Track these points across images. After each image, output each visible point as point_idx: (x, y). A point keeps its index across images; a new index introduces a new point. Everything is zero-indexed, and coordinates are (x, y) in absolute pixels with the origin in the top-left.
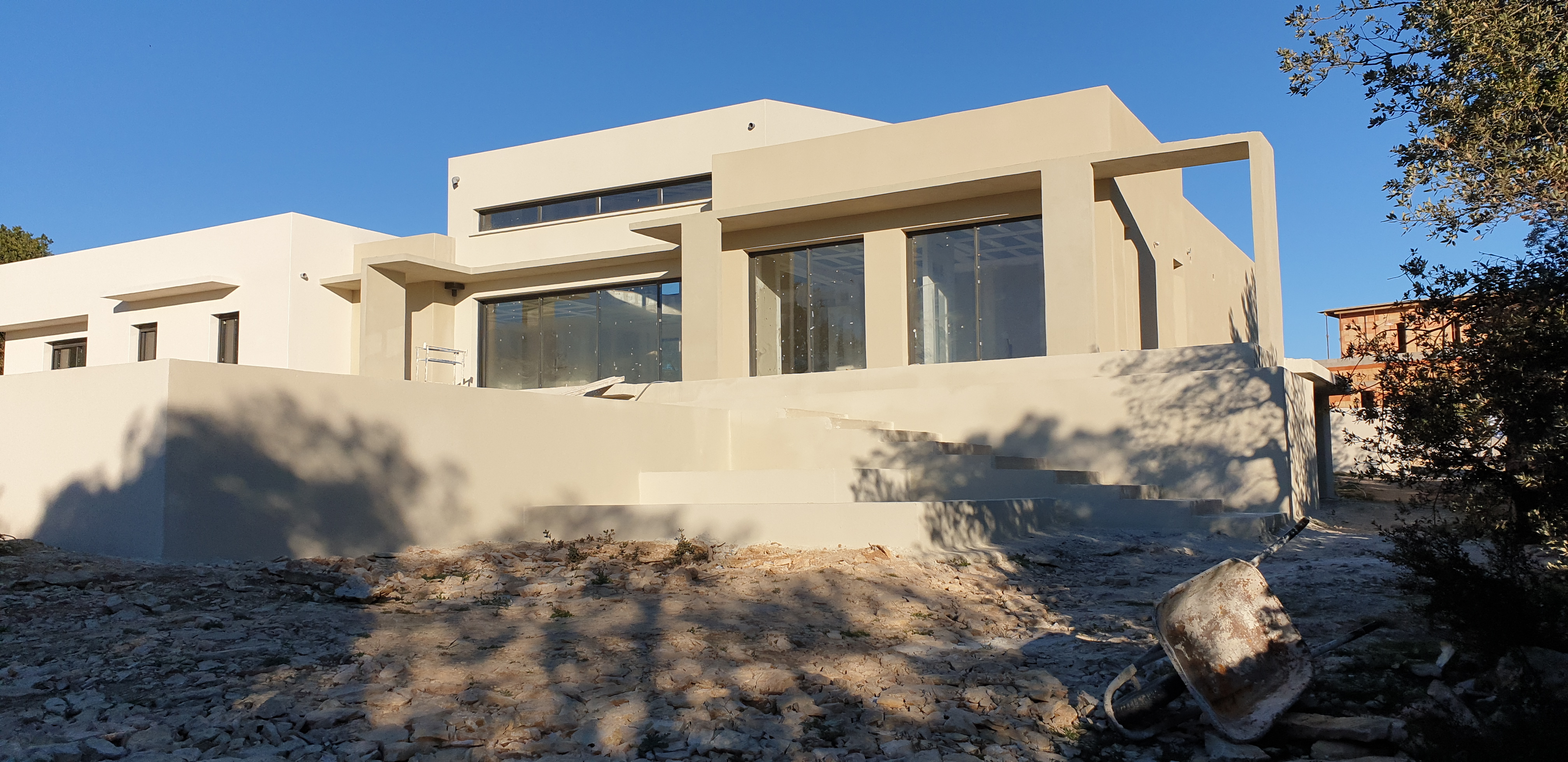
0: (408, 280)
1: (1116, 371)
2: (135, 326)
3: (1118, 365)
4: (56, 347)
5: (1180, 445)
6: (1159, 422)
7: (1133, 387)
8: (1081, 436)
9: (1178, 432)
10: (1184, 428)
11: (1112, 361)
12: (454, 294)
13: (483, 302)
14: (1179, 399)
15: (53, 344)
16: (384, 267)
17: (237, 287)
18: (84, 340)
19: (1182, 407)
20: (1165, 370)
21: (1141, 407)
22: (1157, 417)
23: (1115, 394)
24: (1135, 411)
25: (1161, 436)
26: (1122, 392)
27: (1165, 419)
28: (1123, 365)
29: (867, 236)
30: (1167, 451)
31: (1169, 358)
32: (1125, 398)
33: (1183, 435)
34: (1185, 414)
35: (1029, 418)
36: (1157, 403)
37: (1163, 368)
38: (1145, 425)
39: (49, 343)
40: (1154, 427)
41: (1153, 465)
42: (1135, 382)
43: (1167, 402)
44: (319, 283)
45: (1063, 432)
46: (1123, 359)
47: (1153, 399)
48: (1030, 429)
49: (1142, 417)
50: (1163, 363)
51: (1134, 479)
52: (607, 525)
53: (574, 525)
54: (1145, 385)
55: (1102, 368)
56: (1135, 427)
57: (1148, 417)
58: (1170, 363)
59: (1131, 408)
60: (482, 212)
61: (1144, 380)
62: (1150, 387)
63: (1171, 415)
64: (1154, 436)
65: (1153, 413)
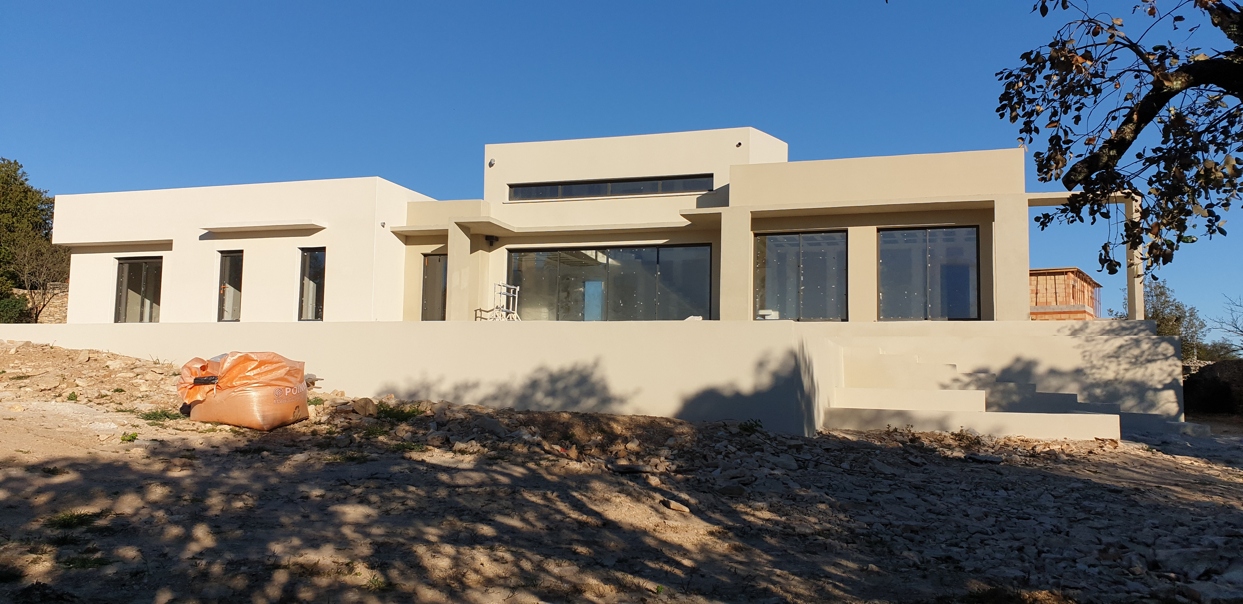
1: (1068, 332)
2: (219, 251)
3: (1070, 329)
4: (121, 262)
5: (1116, 380)
6: (1102, 365)
7: (1086, 343)
8: (1053, 372)
9: (1114, 372)
10: (1118, 370)
11: (1066, 327)
12: (491, 244)
13: (510, 251)
14: (1115, 352)
15: (119, 259)
17: (325, 228)
18: (161, 258)
19: (1117, 357)
20: (1099, 334)
21: (1091, 356)
22: (1101, 362)
23: (1074, 347)
24: (1087, 358)
25: (1104, 374)
26: (1079, 346)
27: (1106, 364)
28: (1073, 330)
29: (850, 229)
30: (1107, 384)
31: (1102, 327)
32: (1081, 350)
33: (1118, 374)
34: (1119, 361)
35: (1018, 360)
36: (1101, 354)
38: (1093, 367)
39: (116, 258)
40: (1099, 369)
41: (1098, 391)
42: (1087, 341)
43: (1108, 354)
44: (389, 230)
45: (1041, 369)
46: (1073, 326)
47: (1099, 351)
48: (1019, 367)
49: (1092, 362)
50: (1098, 330)
51: (1085, 400)
54: (1094, 342)
55: (1059, 331)
56: (1087, 368)
57: (1095, 362)
58: (1103, 330)
59: (1084, 356)
60: (511, 186)
61: (1093, 340)
62: (1097, 344)
63: (1110, 362)
64: (1099, 373)
65: (1098, 360)
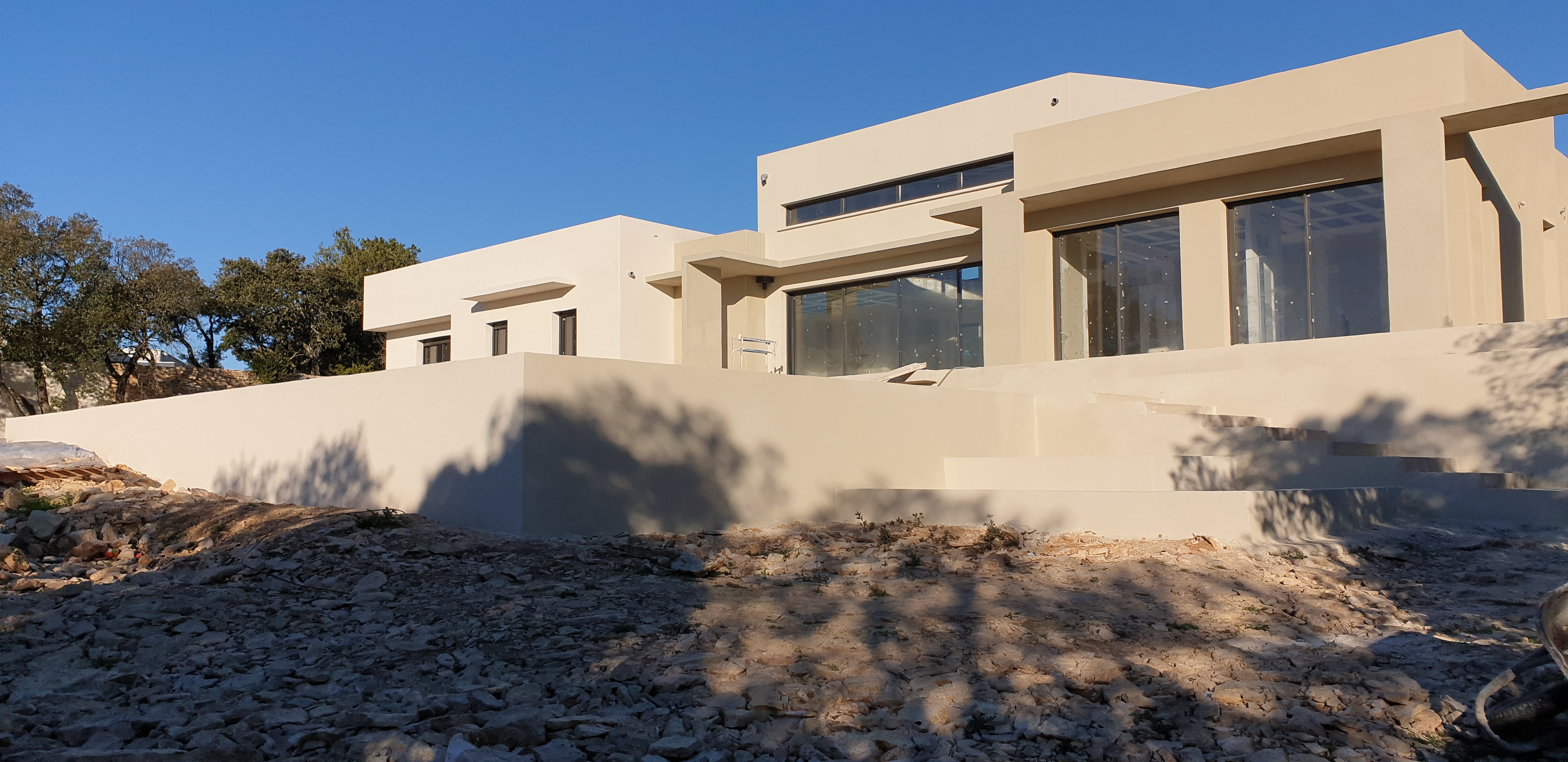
0: (723, 275)
1: (1475, 346)
2: (489, 324)
3: (1477, 341)
4: (427, 344)
5: (1555, 428)
6: (1527, 403)
7: (1494, 364)
8: (1430, 419)
9: (1551, 413)
10: (1559, 409)
11: (1470, 336)
12: (765, 287)
13: (791, 294)
14: (1553, 377)
15: (424, 341)
16: (703, 264)
17: (574, 286)
18: (448, 337)
19: (1556, 386)
20: (1535, 345)
21: (1504, 386)
22: (1525, 397)
23: (1473, 372)
24: (1497, 391)
25: (1530, 419)
26: (1481, 370)
27: (1535, 399)
28: (1483, 340)
29: (1182, 208)
30: (1538, 435)
31: (1539, 332)
32: (1485, 377)
33: (1558, 417)
34: (1560, 393)
35: (1370, 400)
36: (1524, 382)
37: (1531, 342)
38: (1509, 407)
39: (420, 341)
40: (1521, 409)
41: (1520, 451)
42: (1497, 359)
43: (1538, 380)
44: (645, 281)
45: (1409, 415)
46: (1482, 334)
47: (1520, 377)
48: (1372, 413)
49: (1506, 398)
50: (1532, 338)
51: (1497, 466)
52: (916, 508)
53: (884, 508)
54: (1510, 361)
55: (1457, 344)
56: (1497, 408)
57: (1513, 398)
58: (1541, 337)
59: (1493, 388)
60: (789, 207)
61: (1508, 357)
62: (1516, 364)
63: (1543, 395)
64: (1521, 418)
65: (1520, 394)
